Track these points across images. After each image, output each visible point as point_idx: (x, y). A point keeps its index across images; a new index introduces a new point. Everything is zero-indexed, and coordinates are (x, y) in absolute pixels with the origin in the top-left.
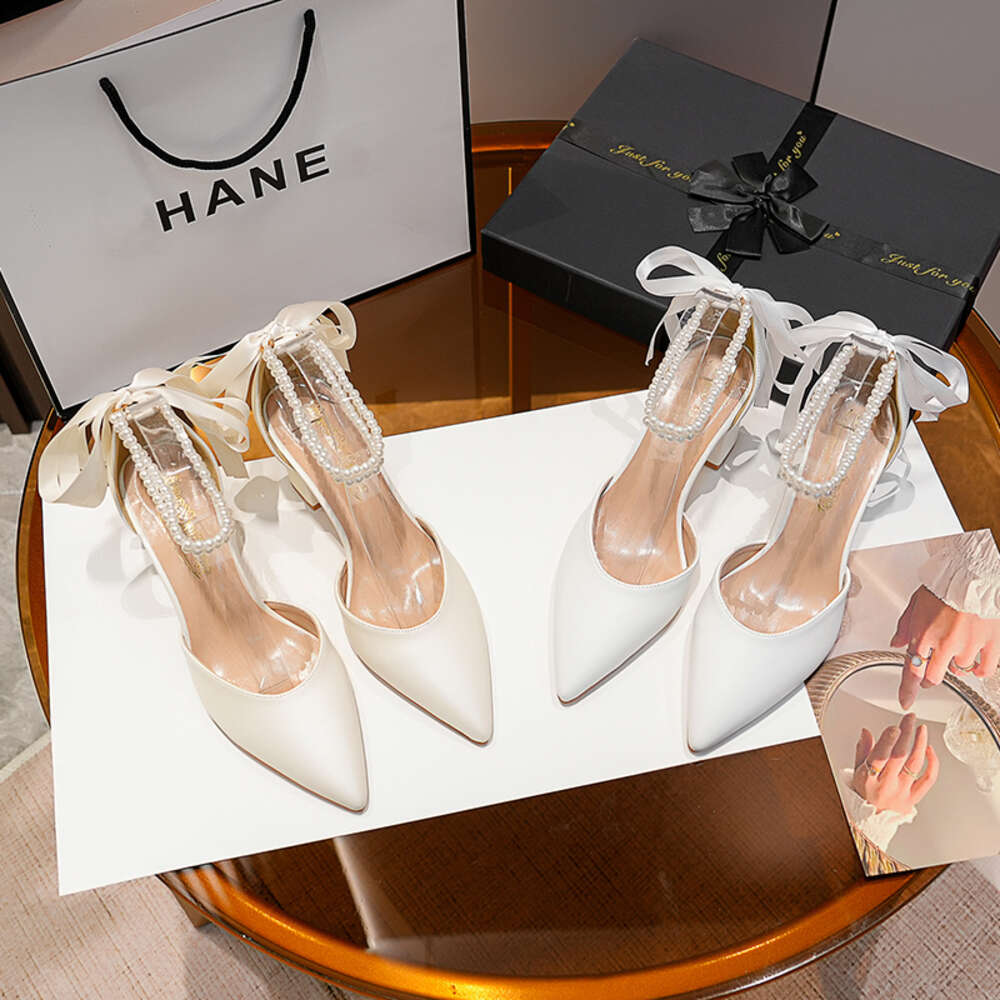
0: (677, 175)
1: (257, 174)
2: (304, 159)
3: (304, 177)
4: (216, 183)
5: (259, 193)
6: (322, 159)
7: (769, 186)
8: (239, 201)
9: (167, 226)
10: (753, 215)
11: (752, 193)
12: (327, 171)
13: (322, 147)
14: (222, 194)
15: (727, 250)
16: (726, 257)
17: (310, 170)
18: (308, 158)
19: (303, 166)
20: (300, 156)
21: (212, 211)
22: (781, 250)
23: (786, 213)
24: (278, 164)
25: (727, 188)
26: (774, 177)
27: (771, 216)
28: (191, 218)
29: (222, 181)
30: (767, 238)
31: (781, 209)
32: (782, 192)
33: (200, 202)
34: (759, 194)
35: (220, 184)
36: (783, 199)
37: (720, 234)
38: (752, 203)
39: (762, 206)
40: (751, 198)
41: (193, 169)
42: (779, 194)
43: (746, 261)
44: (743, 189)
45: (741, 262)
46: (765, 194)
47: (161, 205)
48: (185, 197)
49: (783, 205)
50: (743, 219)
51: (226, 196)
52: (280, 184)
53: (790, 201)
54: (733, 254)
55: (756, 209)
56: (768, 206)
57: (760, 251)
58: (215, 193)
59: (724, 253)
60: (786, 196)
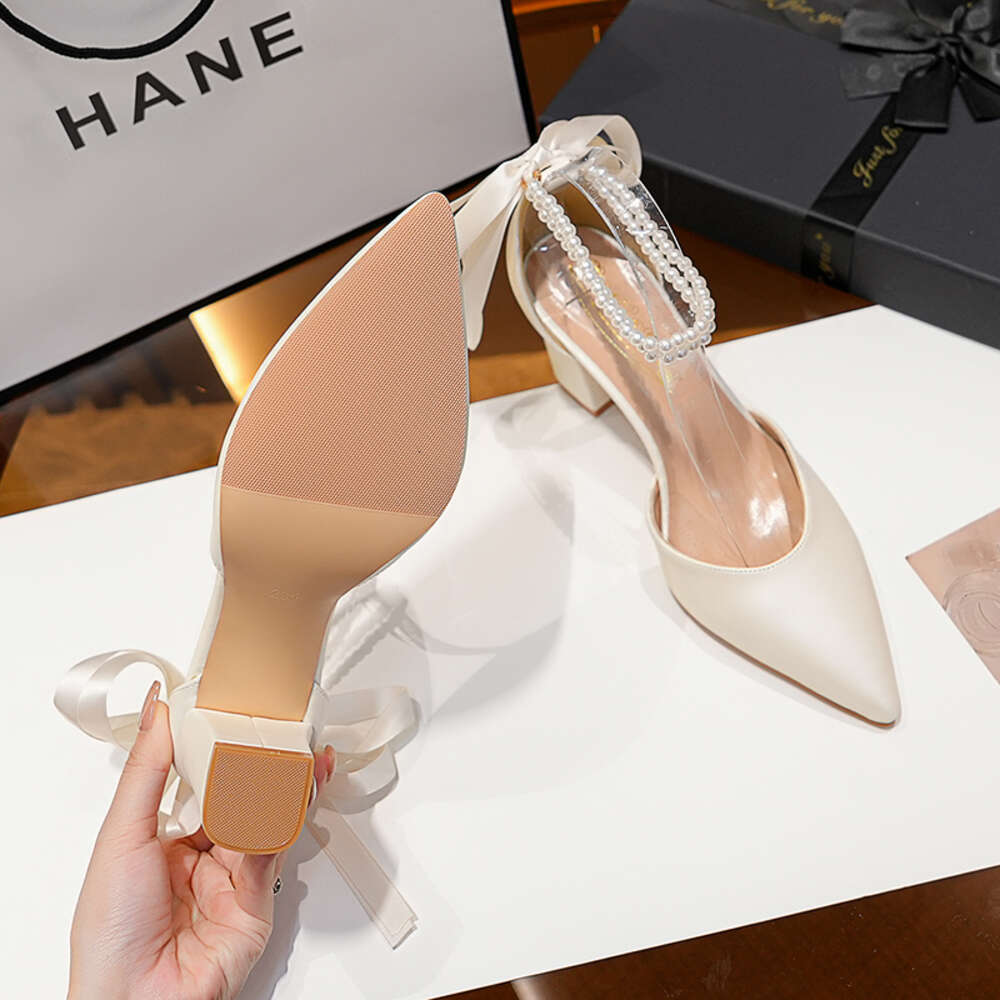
0: (824, 18)
1: (196, 61)
2: (262, 35)
3: (268, 60)
4: (138, 78)
5: (204, 88)
6: (290, 33)
7: (959, 25)
8: (176, 101)
9: (78, 143)
10: (933, 68)
11: (934, 35)
12: (299, 50)
13: (286, 16)
14: (151, 93)
15: (897, 121)
16: (896, 133)
17: (275, 50)
18: (269, 33)
19: (263, 45)
20: (257, 31)
21: (139, 117)
22: (978, 115)
23: (984, 62)
24: (225, 44)
25: (898, 31)
26: (967, 10)
27: (964, 67)
28: (110, 128)
29: (147, 74)
30: (957, 100)
31: (978, 55)
32: (981, 30)
33: (120, 106)
34: (944, 35)
35: (145, 79)
36: (980, 41)
37: (886, 99)
38: (934, 50)
39: (949, 55)
40: (932, 43)
41: (96, 59)
42: (976, 36)
43: (925, 137)
44: (919, 31)
45: (917, 139)
46: (955, 34)
47: (63, 114)
48: (96, 100)
49: (979, 50)
50: (920, 74)
51: (157, 94)
52: (233, 72)
53: (992, 44)
54: (906, 128)
55: (940, 59)
56: (959, 55)
57: (946, 118)
58: (140, 92)
59: (893, 126)
60: (986, 37)
